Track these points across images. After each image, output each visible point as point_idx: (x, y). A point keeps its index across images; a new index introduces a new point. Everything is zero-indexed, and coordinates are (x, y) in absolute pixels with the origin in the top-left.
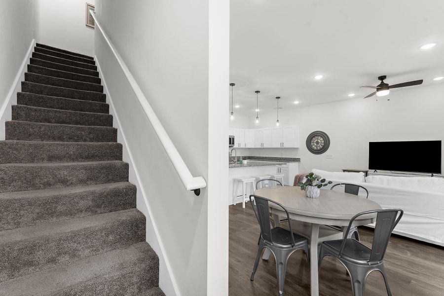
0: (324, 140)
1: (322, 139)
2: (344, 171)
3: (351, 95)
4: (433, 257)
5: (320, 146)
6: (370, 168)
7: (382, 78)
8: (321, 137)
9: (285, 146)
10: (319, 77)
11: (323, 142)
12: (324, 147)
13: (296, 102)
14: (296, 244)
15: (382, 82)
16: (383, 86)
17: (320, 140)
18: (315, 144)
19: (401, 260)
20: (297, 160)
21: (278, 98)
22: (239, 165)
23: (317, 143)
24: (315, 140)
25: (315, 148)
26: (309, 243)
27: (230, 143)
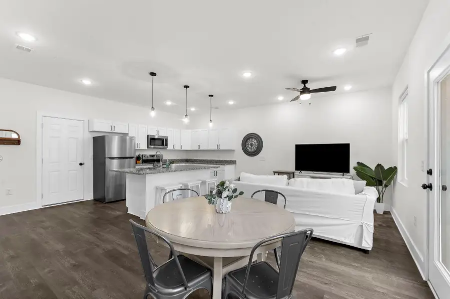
0: (257, 142)
1: (255, 141)
2: (275, 173)
3: (281, 98)
4: (343, 260)
5: (254, 149)
6: (297, 169)
7: (305, 82)
8: (255, 139)
9: (221, 148)
10: (247, 75)
11: (257, 144)
12: (257, 148)
13: (231, 103)
14: (189, 285)
15: (305, 86)
16: (305, 90)
17: (254, 142)
18: (250, 147)
19: (317, 268)
20: (233, 162)
21: (211, 96)
22: (165, 169)
23: (252, 145)
24: (249, 142)
25: (250, 150)
26: (212, 275)
27: (163, 145)
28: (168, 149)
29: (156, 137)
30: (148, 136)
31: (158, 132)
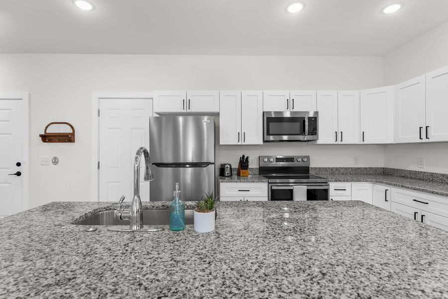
27: (303, 132)
28: (319, 142)
29: (287, 115)
30: (264, 112)
31: (290, 103)
